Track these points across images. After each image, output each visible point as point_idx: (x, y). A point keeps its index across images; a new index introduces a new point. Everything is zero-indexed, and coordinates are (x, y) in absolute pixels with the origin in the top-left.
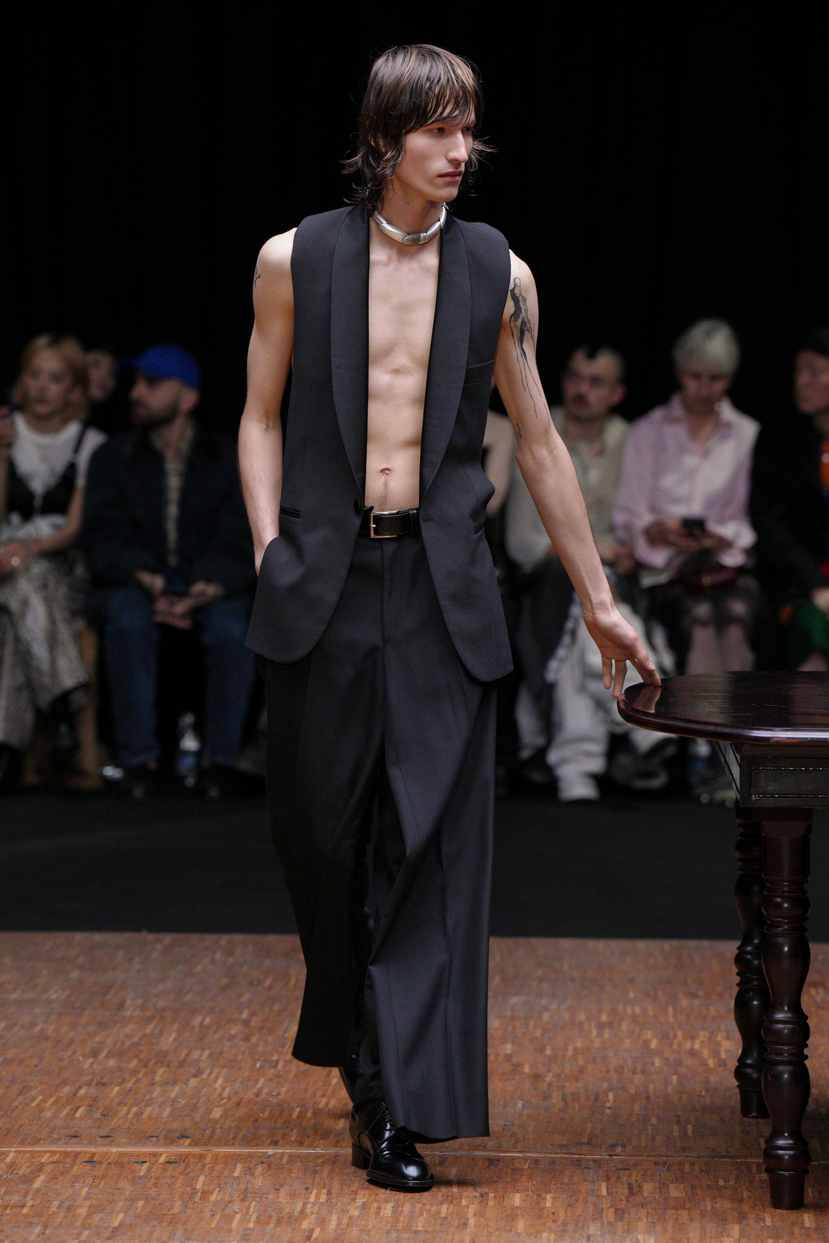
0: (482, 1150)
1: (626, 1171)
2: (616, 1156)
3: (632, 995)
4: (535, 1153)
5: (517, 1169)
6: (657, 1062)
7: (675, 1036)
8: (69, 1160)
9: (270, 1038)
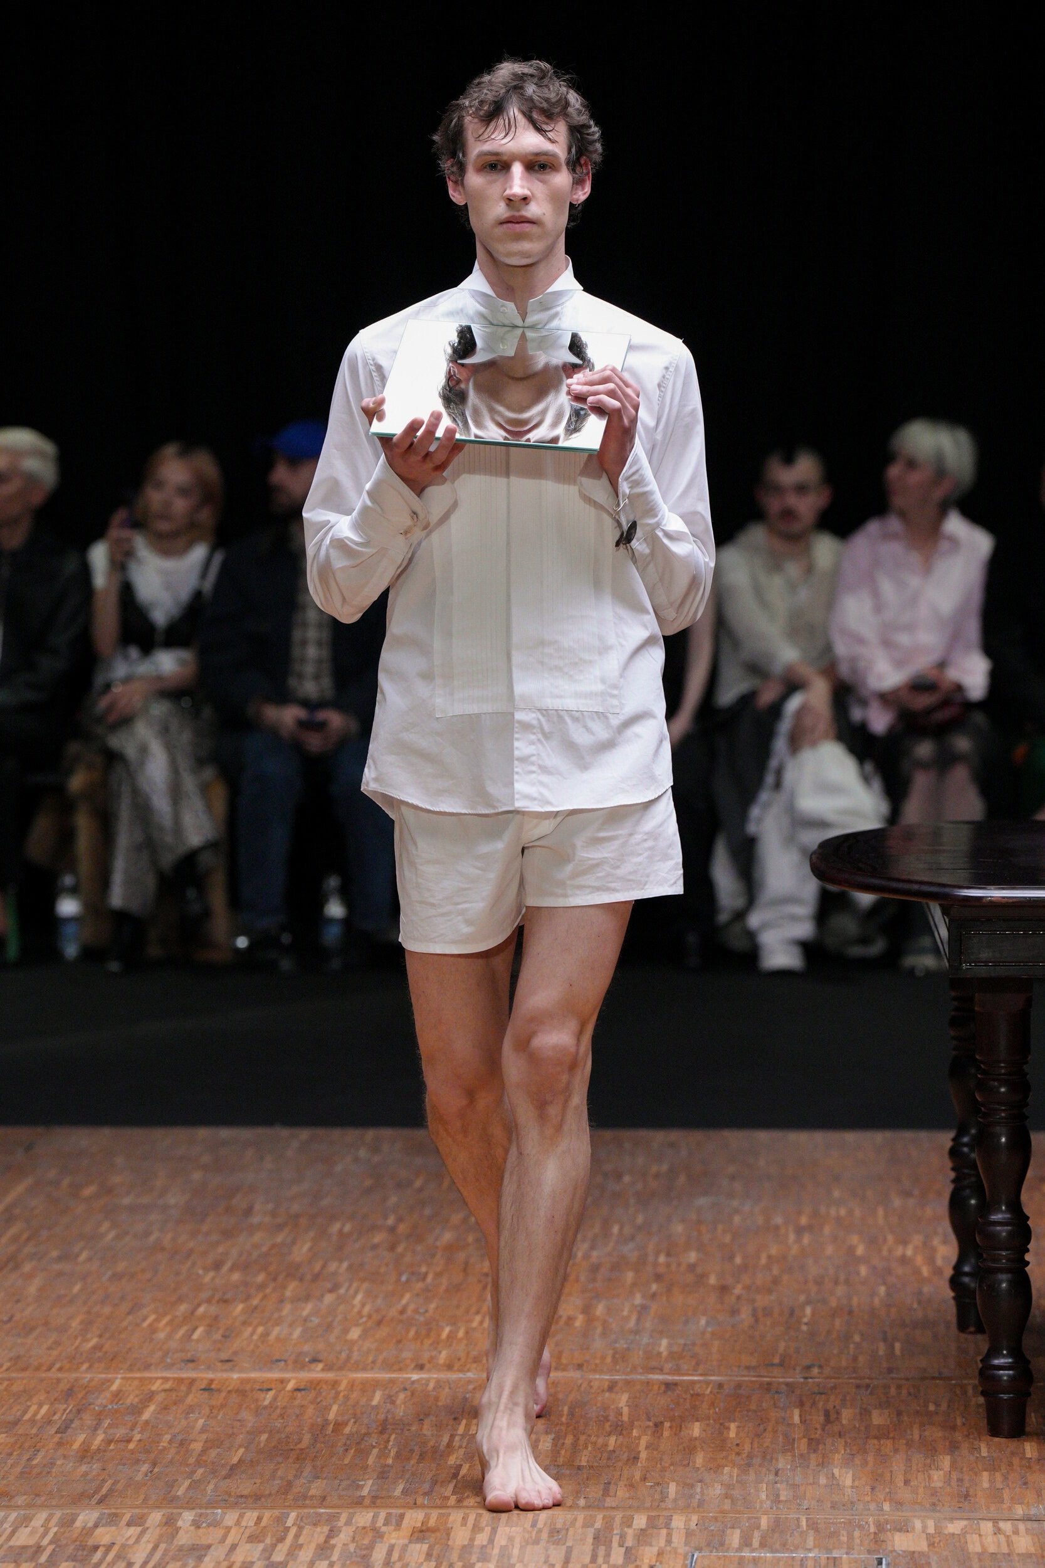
0: (657, 1374)
1: (823, 1396)
2: (811, 1378)
3: (836, 1194)
4: (718, 1376)
5: (698, 1395)
6: (863, 1270)
7: (885, 1240)
8: (183, 1388)
9: (419, 1248)
